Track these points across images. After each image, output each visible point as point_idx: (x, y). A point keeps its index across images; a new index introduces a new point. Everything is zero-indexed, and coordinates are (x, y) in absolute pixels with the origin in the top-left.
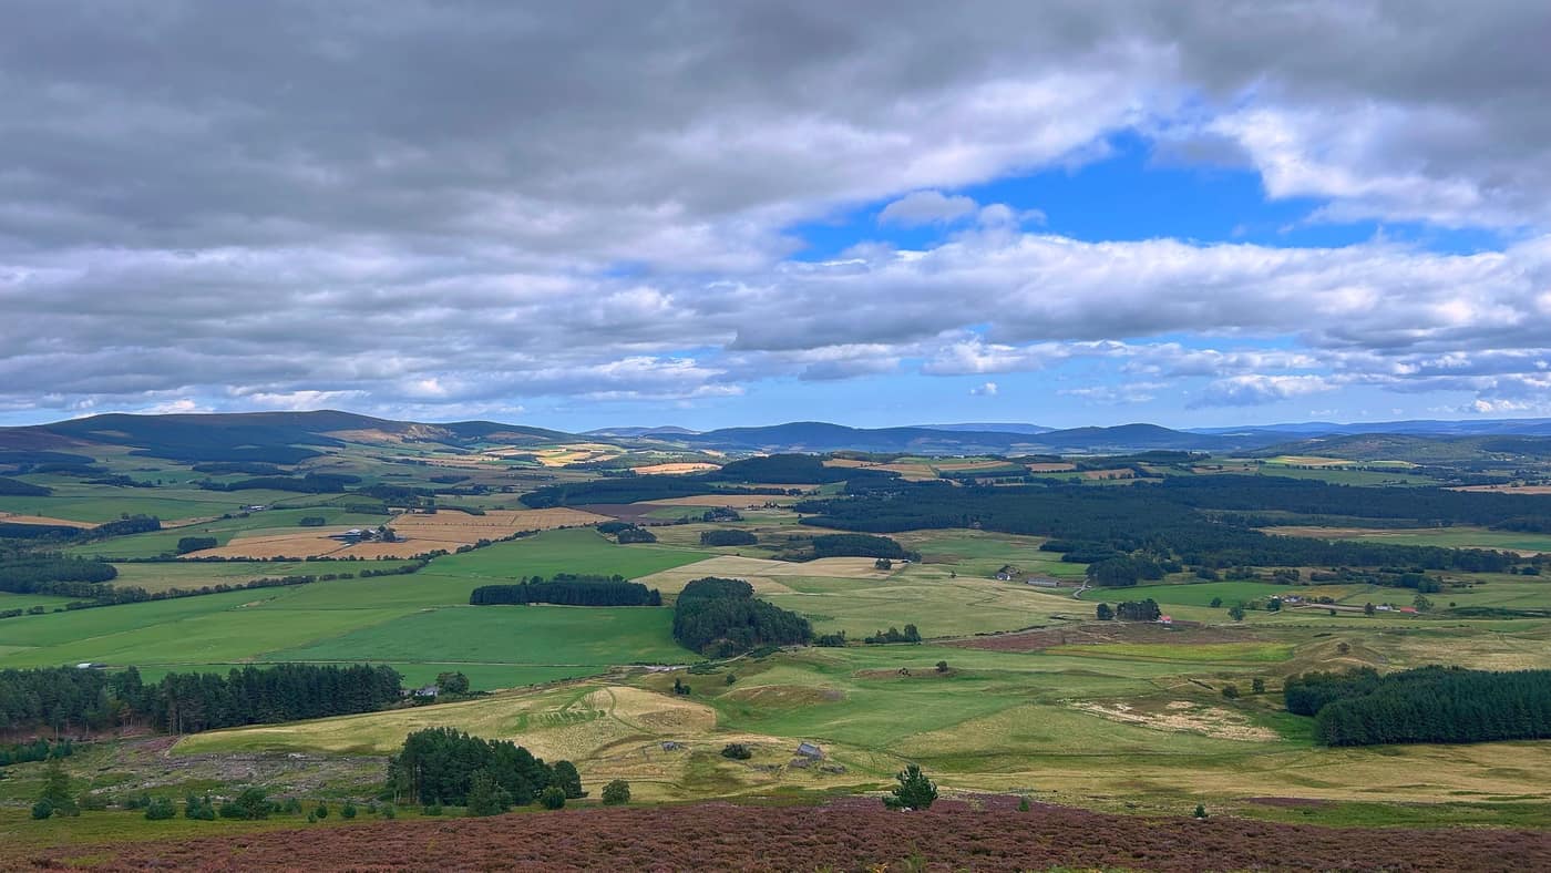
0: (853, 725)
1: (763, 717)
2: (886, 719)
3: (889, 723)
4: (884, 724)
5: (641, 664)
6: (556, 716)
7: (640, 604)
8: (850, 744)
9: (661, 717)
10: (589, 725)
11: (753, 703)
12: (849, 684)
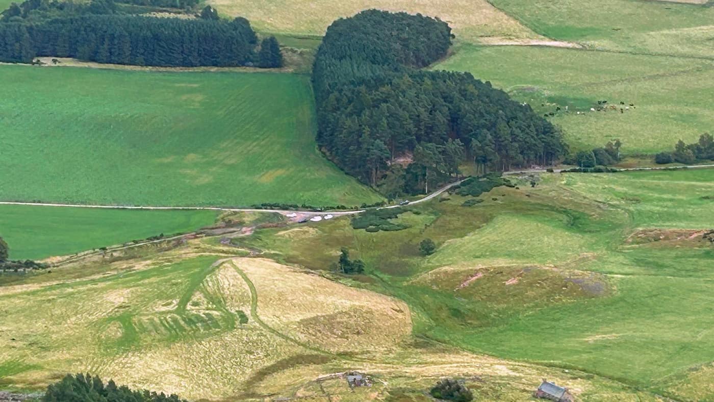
0: (618, 345)
1: (484, 321)
2: (669, 335)
3: (672, 343)
4: (664, 344)
5: (272, 206)
6: (175, 321)
7: (242, 64)
8: (611, 378)
9: (330, 323)
10: (228, 338)
11: (468, 294)
12: (621, 258)
